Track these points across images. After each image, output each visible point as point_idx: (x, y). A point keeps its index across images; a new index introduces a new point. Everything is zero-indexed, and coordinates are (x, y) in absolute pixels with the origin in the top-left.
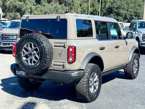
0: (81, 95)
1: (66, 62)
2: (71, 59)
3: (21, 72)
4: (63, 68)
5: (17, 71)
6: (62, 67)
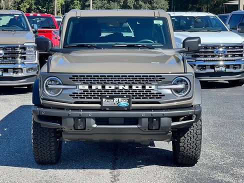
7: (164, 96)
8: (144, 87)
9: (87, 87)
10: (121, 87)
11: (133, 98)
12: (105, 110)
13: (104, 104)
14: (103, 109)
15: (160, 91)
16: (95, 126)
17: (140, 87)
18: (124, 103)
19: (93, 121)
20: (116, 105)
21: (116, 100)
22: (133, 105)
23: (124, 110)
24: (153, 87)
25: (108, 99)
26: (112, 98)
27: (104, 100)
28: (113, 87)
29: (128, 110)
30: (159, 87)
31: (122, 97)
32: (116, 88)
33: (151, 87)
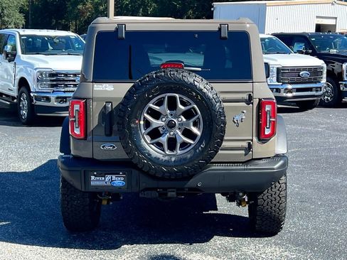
0: (271, 218)
1: (255, 139)
2: (267, 132)
3: (108, 177)
4: (246, 155)
5: (93, 178)
6: (243, 152)
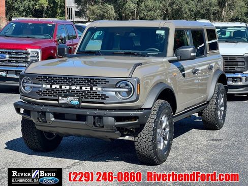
7: (108, 97)
8: (91, 89)
9: (48, 86)
10: (74, 88)
11: (82, 98)
12: (61, 107)
13: (60, 102)
14: (60, 106)
15: (104, 93)
16: (53, 119)
17: (89, 88)
18: (75, 101)
19: (51, 115)
20: (69, 103)
21: (69, 98)
22: (82, 104)
23: (75, 108)
24: (99, 89)
25: (62, 97)
26: (66, 96)
27: (60, 98)
28: (68, 87)
29: (79, 108)
30: (104, 89)
31: (74, 96)
32: (70, 89)
33: (97, 89)
